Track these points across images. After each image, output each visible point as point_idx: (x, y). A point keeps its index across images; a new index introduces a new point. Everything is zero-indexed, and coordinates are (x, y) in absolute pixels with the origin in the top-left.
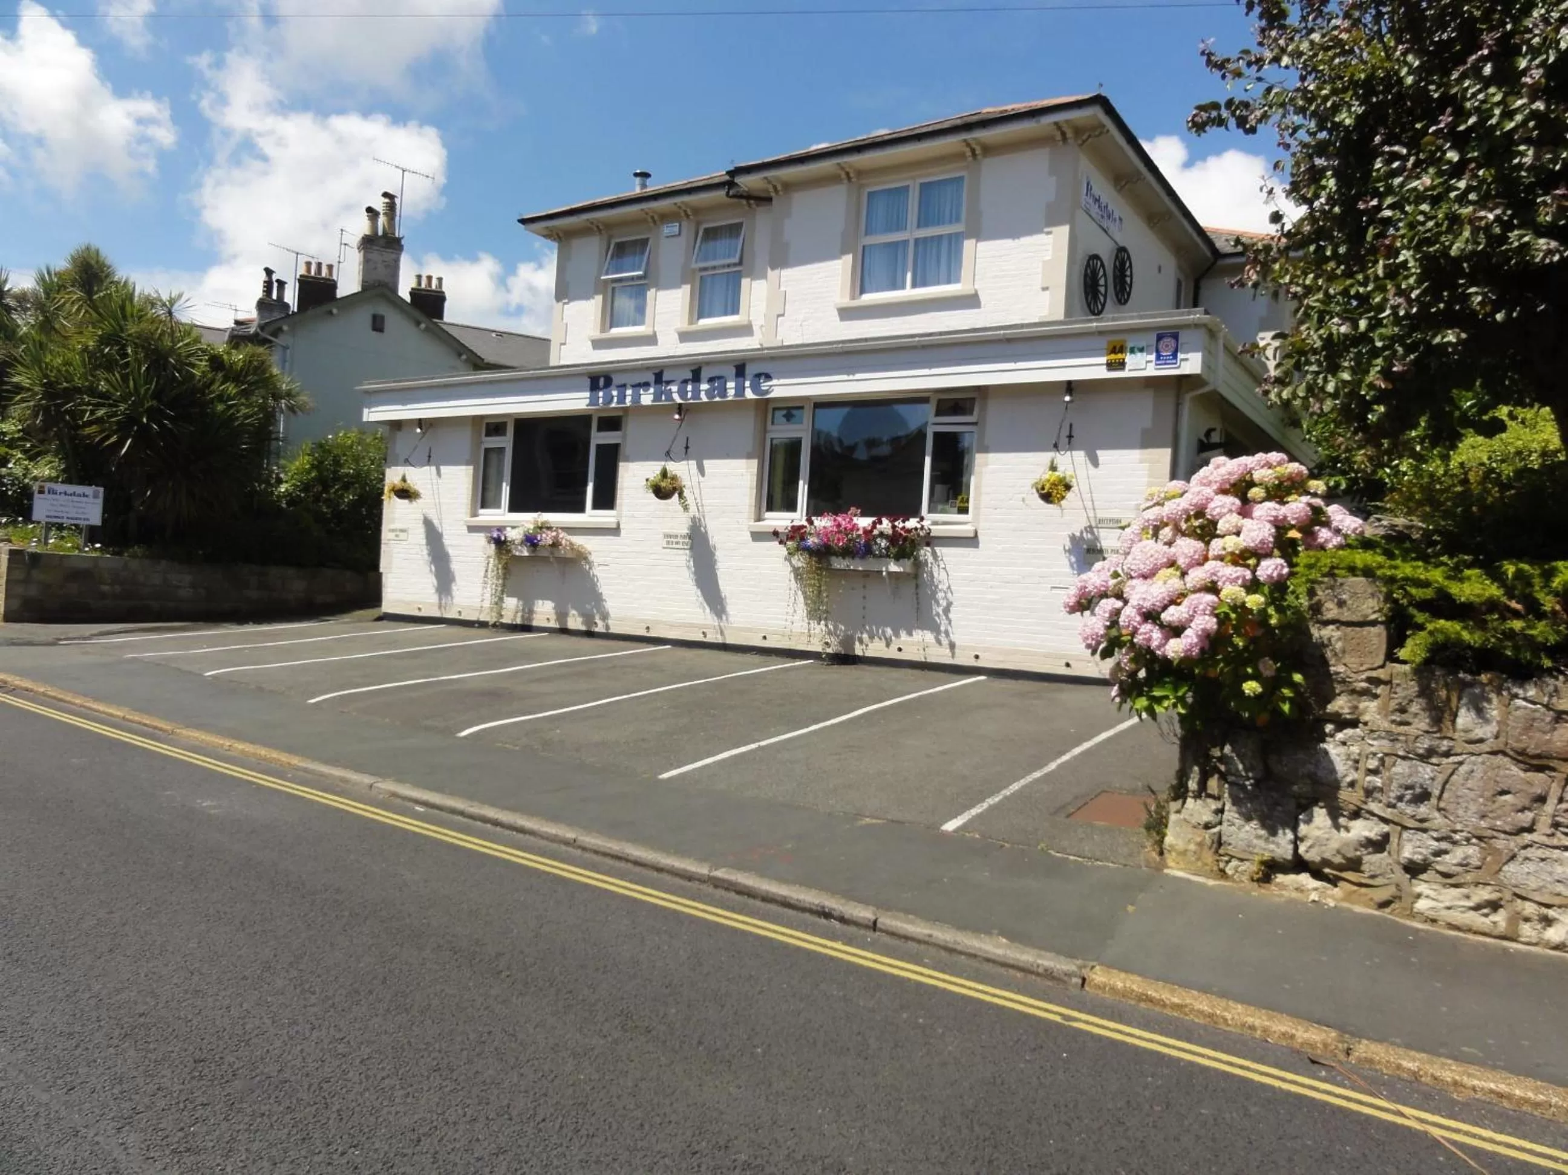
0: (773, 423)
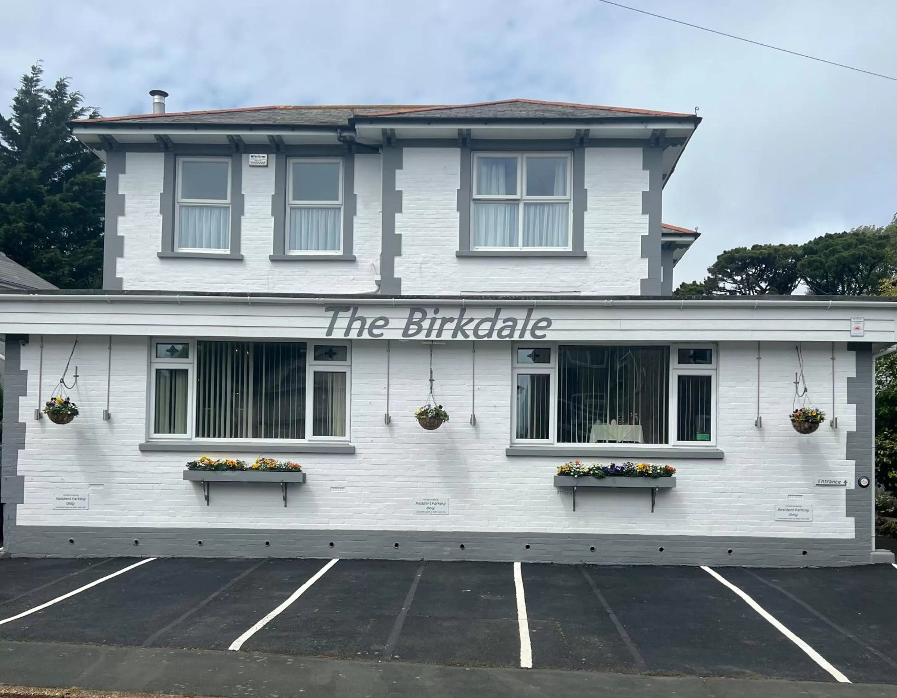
0: (518, 361)
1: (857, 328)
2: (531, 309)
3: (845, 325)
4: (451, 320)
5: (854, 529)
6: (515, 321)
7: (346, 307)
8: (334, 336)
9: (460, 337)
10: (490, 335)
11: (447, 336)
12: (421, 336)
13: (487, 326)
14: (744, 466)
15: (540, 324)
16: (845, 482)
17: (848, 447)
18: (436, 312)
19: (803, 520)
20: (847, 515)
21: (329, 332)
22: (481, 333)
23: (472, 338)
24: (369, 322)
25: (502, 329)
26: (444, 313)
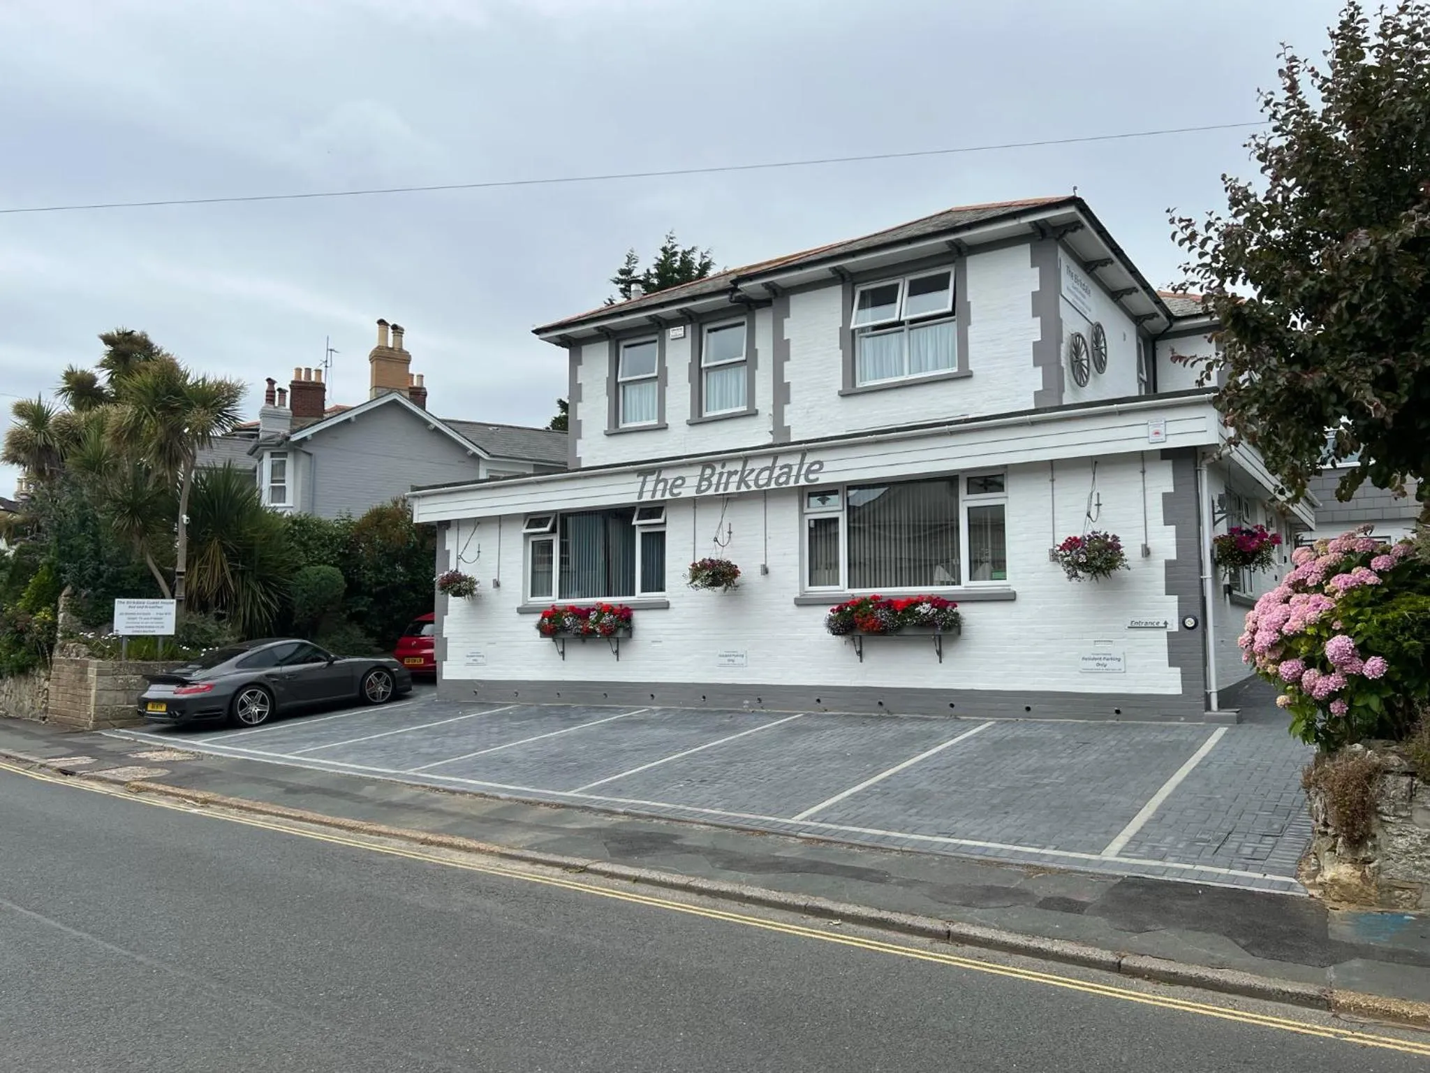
0: (808, 507)
1: (1157, 433)
2: (804, 453)
3: (1141, 431)
4: (736, 472)
5: (1180, 681)
6: (789, 467)
7: (651, 472)
8: (644, 499)
9: (743, 489)
10: (768, 484)
11: (732, 489)
12: (711, 492)
13: (766, 474)
14: (1040, 607)
15: (814, 468)
16: (1166, 623)
17: (1167, 579)
18: (723, 467)
19: (1114, 671)
20: (1171, 665)
21: (640, 496)
22: (761, 482)
23: (753, 488)
24: (670, 482)
25: (779, 477)
26: (730, 467)
